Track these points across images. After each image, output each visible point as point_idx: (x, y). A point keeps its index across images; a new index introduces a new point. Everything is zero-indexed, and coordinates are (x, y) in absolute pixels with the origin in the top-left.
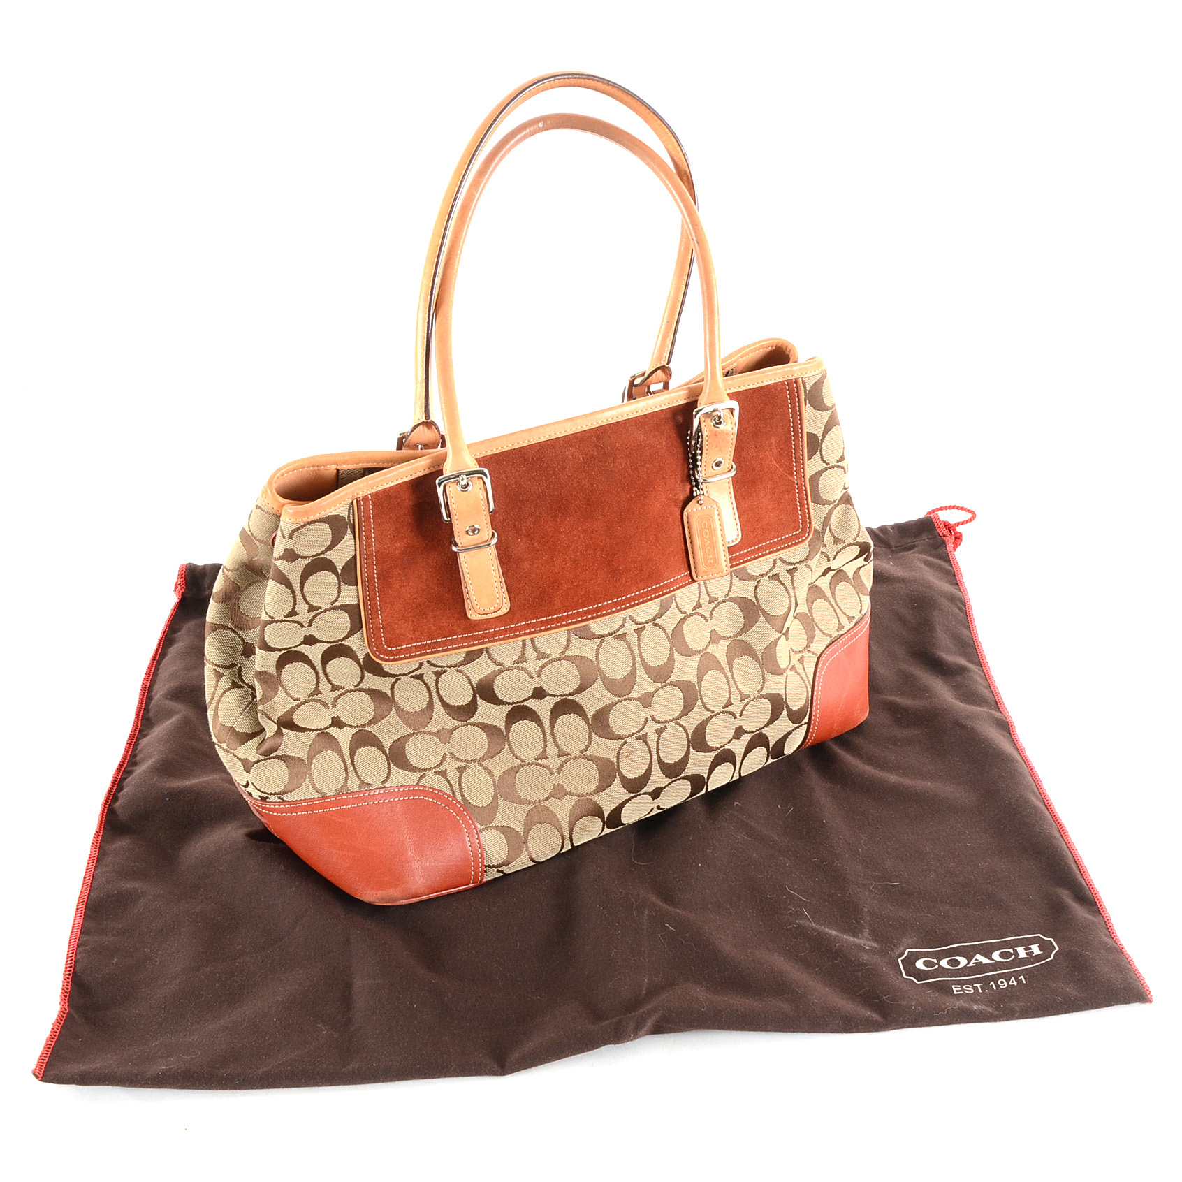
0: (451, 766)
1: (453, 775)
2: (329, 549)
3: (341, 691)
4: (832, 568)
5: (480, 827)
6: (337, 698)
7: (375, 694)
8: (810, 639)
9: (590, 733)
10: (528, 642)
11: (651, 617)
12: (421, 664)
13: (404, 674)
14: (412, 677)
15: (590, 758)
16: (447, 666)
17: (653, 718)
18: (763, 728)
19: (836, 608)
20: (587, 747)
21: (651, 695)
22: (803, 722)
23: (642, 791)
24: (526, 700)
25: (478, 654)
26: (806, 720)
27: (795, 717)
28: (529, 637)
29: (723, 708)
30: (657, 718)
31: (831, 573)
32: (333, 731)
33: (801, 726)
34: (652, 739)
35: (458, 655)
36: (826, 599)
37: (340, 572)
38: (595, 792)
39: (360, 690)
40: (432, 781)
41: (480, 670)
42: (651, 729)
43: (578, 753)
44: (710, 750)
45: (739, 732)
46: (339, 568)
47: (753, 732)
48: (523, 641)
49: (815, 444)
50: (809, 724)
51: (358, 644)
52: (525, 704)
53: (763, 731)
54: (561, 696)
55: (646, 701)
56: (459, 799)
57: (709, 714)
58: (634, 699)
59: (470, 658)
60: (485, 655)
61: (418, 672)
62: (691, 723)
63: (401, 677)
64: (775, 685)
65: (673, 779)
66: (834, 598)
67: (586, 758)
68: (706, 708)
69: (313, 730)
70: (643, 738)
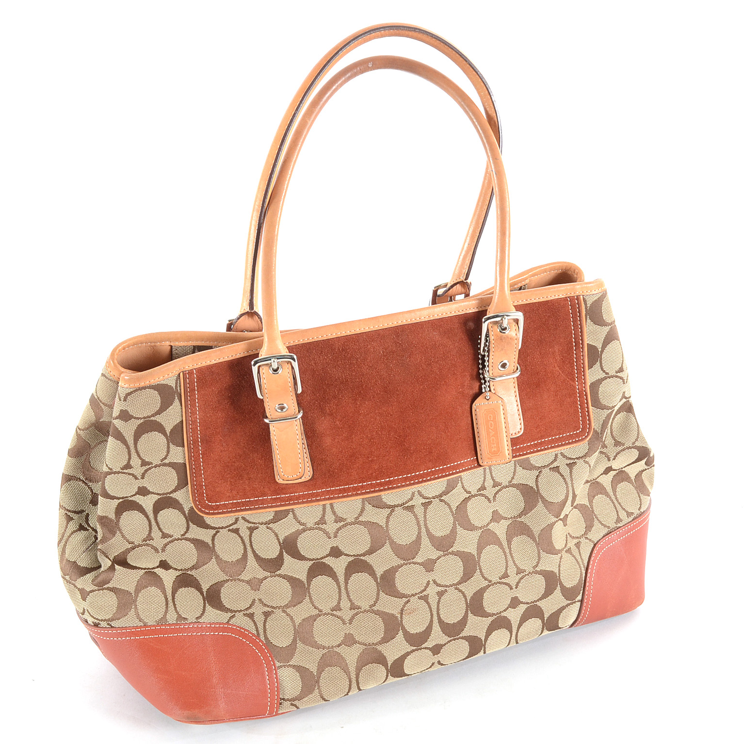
0: (258, 611)
1: (259, 618)
2: (159, 413)
3: (170, 539)
4: (614, 467)
5: (278, 664)
6: (166, 545)
7: (198, 543)
8: (589, 528)
9: (378, 590)
10: (328, 507)
11: (437, 493)
12: (237, 520)
13: (222, 528)
14: (229, 530)
15: (377, 613)
16: (259, 523)
17: (435, 582)
18: (538, 600)
19: (616, 503)
20: (375, 602)
21: (434, 562)
22: (576, 600)
23: (423, 646)
24: (325, 557)
25: (285, 514)
26: (579, 598)
27: (569, 594)
28: (328, 502)
29: (500, 579)
30: (438, 582)
31: (612, 473)
32: (160, 572)
33: (575, 603)
34: (433, 600)
35: (268, 514)
36: (608, 495)
37: (168, 434)
38: (380, 643)
39: (186, 539)
40: (241, 621)
41: (286, 527)
42: (432, 591)
43: (368, 608)
44: (487, 615)
45: (515, 603)
46: (168, 431)
47: (527, 603)
48: (324, 505)
49: (595, 355)
50: (582, 601)
51: (185, 497)
52: (323, 560)
53: (538, 603)
54: (354, 555)
55: (429, 566)
56: (262, 638)
57: (487, 583)
58: (418, 563)
59: (278, 517)
60: (291, 515)
61: (234, 527)
62: (470, 589)
63: (221, 530)
64: (549, 563)
65: (452, 638)
66: (615, 495)
67: (373, 612)
68: (483, 577)
69: (142, 569)
70: (425, 599)
